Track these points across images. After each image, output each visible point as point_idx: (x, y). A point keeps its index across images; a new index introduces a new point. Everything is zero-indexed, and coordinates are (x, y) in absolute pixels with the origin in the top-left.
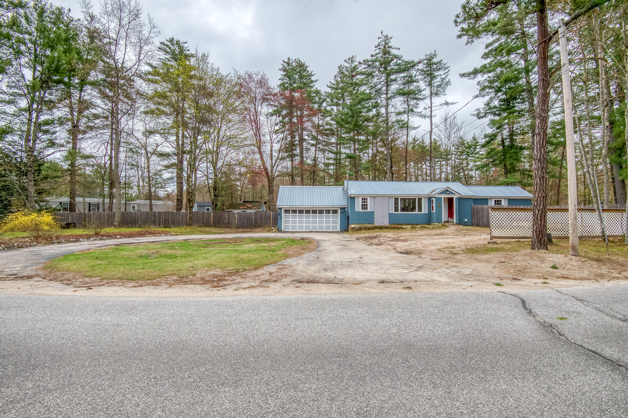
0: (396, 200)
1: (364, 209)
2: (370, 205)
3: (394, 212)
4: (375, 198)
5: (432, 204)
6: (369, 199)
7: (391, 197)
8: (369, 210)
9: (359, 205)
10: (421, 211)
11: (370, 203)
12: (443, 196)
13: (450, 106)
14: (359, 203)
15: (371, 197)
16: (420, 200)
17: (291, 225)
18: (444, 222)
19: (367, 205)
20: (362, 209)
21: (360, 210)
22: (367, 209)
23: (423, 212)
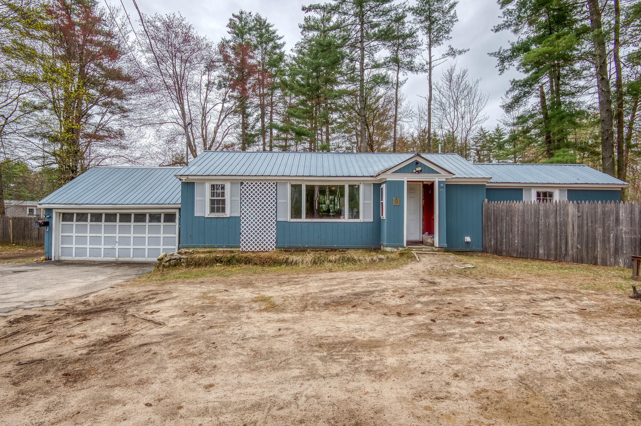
0: (296, 188)
1: (218, 211)
2: (231, 201)
3: (289, 219)
4: (242, 183)
5: (382, 200)
6: (228, 186)
7: (284, 182)
8: (228, 213)
9: (203, 201)
10: (357, 216)
11: (231, 196)
12: (405, 178)
13: (457, 56)
14: (203, 195)
15: (233, 182)
16: (354, 190)
17: (74, 246)
18: (410, 243)
19: (224, 201)
20: (212, 210)
21: (207, 213)
22: (223, 210)
23: (361, 219)
